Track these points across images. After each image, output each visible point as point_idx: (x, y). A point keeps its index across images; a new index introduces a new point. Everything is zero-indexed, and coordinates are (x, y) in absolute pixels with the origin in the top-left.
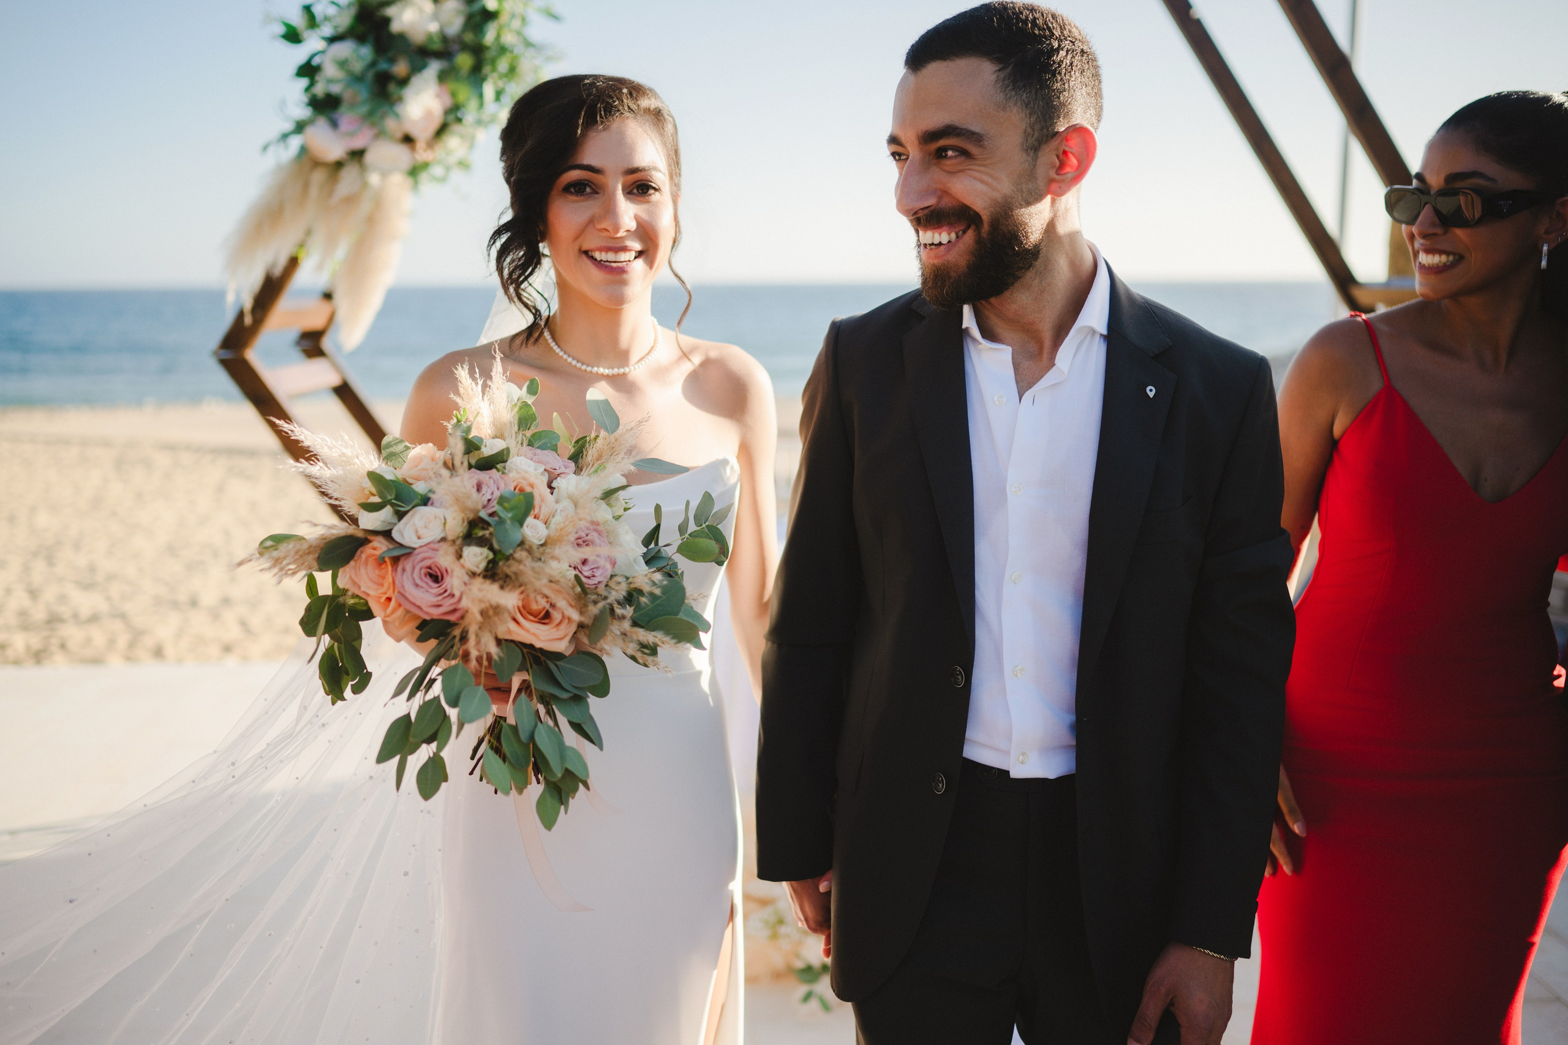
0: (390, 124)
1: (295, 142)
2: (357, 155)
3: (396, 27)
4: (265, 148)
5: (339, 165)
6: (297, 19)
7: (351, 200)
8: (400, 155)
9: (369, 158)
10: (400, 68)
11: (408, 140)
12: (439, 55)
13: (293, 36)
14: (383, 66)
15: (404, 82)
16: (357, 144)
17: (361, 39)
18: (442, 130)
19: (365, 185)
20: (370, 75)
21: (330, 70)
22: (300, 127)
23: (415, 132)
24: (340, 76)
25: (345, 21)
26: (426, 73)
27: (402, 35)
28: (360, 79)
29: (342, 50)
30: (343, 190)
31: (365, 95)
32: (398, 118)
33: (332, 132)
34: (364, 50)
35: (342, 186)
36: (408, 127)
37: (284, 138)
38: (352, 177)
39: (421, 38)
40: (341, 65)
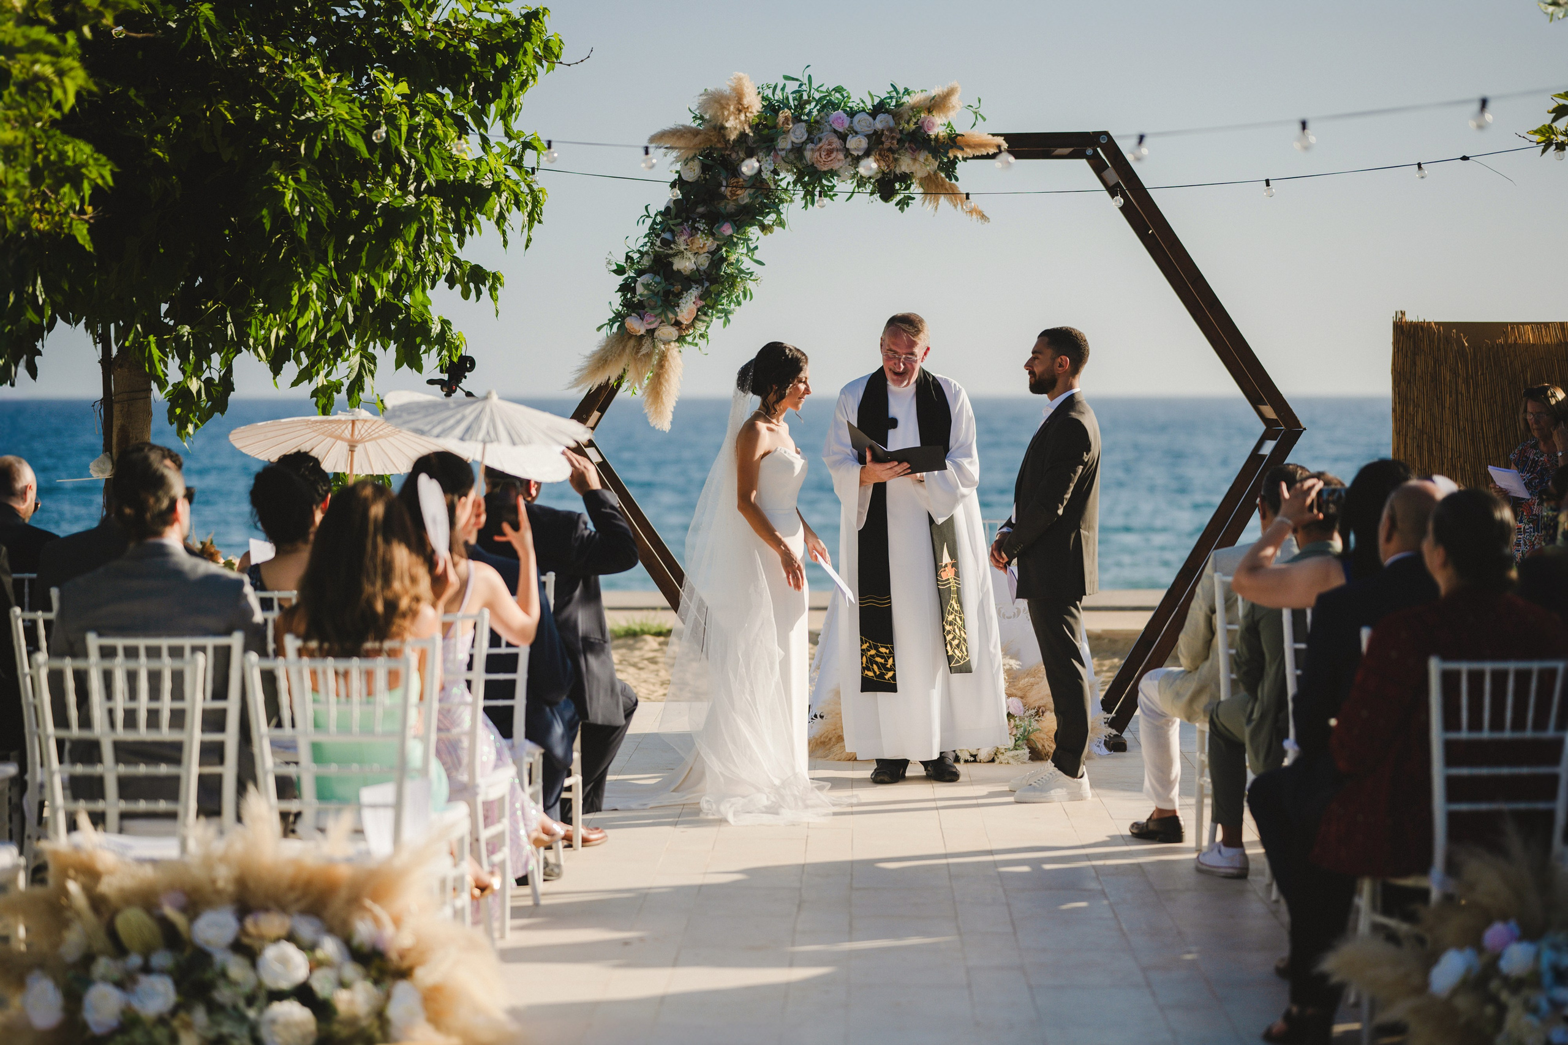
0: (670, 316)
1: (616, 325)
2: (651, 332)
3: (675, 267)
4: (599, 329)
5: (642, 337)
6: (622, 262)
7: (649, 355)
8: (673, 332)
9: (656, 334)
10: (678, 288)
11: (677, 324)
12: (696, 282)
13: (620, 271)
14: (669, 287)
15: (679, 295)
16: (652, 326)
17: (656, 273)
18: (695, 319)
19: (655, 347)
20: (661, 293)
21: (640, 289)
22: (619, 317)
23: (683, 321)
24: (646, 292)
25: (646, 262)
26: (691, 291)
27: (679, 271)
28: (656, 294)
29: (645, 278)
30: (644, 350)
31: (660, 303)
32: (676, 314)
33: (641, 321)
34: (658, 279)
35: (644, 348)
36: (679, 318)
37: (612, 322)
38: (648, 343)
39: (688, 273)
40: (646, 286)
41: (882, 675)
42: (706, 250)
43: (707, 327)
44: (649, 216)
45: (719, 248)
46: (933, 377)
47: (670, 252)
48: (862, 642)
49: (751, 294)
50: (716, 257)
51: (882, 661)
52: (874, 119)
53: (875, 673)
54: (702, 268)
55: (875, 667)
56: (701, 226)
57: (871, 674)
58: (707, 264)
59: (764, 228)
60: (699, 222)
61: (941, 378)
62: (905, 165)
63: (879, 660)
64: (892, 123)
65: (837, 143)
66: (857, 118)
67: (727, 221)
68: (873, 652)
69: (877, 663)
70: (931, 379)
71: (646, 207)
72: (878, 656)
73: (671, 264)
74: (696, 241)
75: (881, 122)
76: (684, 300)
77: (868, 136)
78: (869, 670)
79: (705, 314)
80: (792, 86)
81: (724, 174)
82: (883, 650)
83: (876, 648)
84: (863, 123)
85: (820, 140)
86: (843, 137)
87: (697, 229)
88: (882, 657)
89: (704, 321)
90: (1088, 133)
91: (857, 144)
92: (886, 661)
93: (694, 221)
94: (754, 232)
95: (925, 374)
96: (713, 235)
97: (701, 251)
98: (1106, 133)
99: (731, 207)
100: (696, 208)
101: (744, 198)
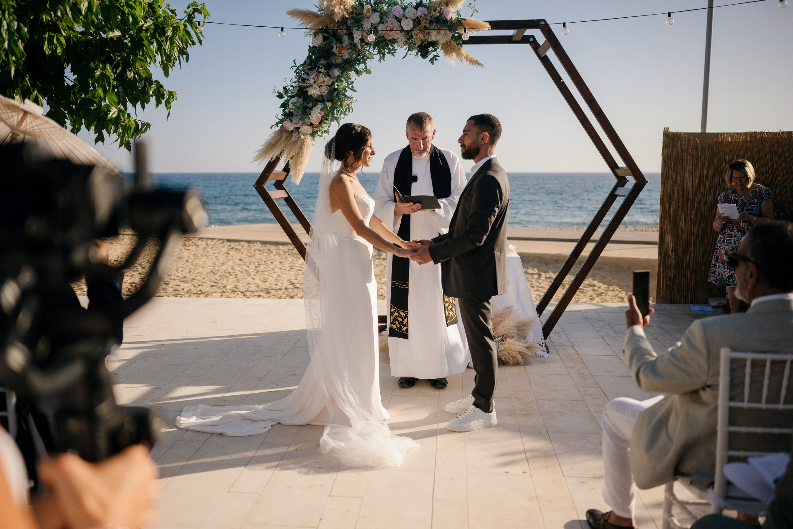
0: (307, 120)
1: (280, 125)
2: (297, 129)
3: (309, 94)
4: (271, 127)
5: (292, 131)
6: (281, 91)
7: (295, 142)
8: (309, 130)
9: (300, 130)
10: (310, 105)
11: (311, 124)
12: (320, 101)
13: (280, 96)
14: (306, 104)
15: (311, 109)
16: (298, 126)
17: (299, 97)
18: (321, 122)
19: (299, 137)
20: (302, 107)
21: (291, 105)
22: (281, 121)
23: (314, 123)
24: (293, 107)
25: (295, 92)
26: (317, 106)
27: (311, 96)
28: (299, 108)
29: (294, 100)
30: (293, 139)
31: (300, 113)
32: (309, 119)
33: (291, 123)
34: (300, 100)
35: (293, 137)
36: (312, 121)
37: (277, 124)
38: (296, 135)
39: (316, 97)
40: (294, 104)
41: (400, 328)
42: (326, 84)
43: (329, 127)
44: (296, 66)
45: (333, 83)
46: (440, 151)
47: (306, 85)
48: (391, 308)
49: (352, 109)
50: (332, 88)
51: (401, 320)
52: (417, 10)
53: (397, 326)
54: (324, 94)
55: (397, 323)
56: (322, 70)
57: (394, 327)
58: (327, 92)
59: (358, 72)
60: (321, 68)
61: (444, 151)
62: (434, 36)
63: (399, 319)
64: (426, 12)
65: (396, 22)
66: (407, 10)
67: (336, 68)
68: (396, 314)
69: (398, 321)
70: (438, 152)
71: (294, 61)
72: (399, 317)
73: (307, 92)
74: (319, 79)
75: (421, 11)
76: (313, 111)
77: (414, 20)
78: (394, 324)
79: (327, 119)
81: (334, 41)
82: (402, 313)
83: (398, 312)
84: (411, 13)
85: (387, 22)
86: (399, 21)
87: (320, 72)
88: (401, 318)
89: (327, 123)
90: (534, 20)
91: (407, 25)
92: (403, 320)
93: (319, 68)
94: (352, 74)
95: (434, 149)
96: (329, 75)
97: (323, 85)
98: (544, 20)
99: (339, 61)
100: (319, 61)
101: (346, 55)
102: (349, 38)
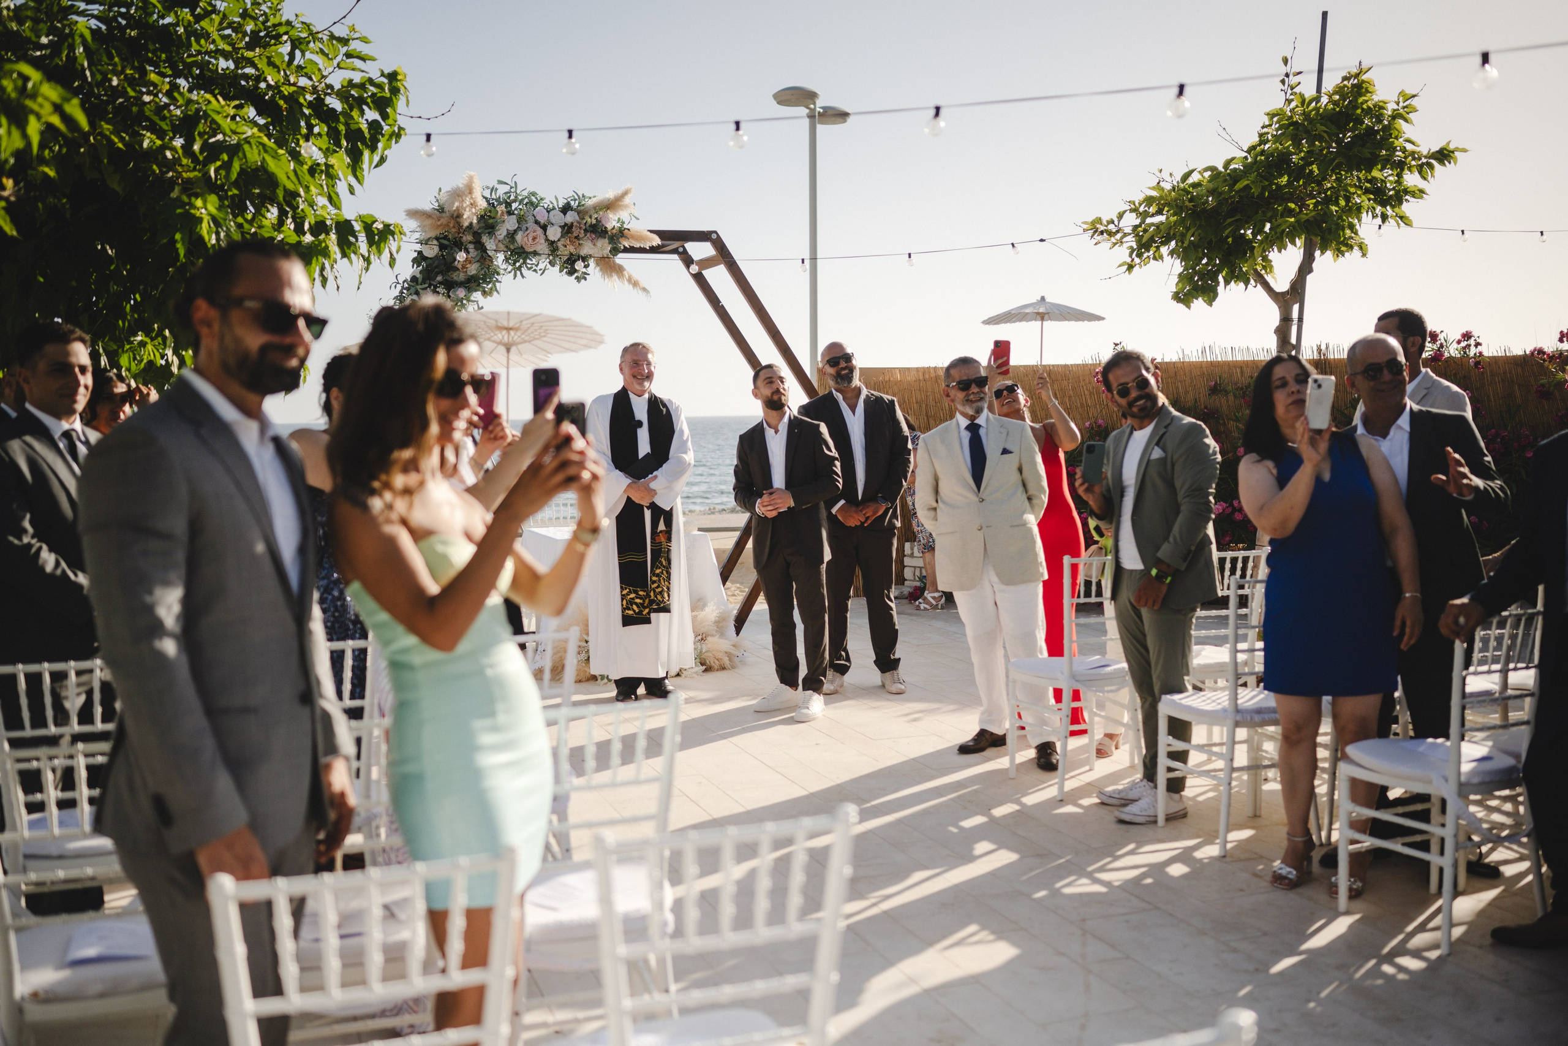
41: (640, 612)
44: (398, 284)
48: (622, 589)
51: (641, 601)
52: (565, 214)
53: (634, 611)
55: (635, 607)
56: (441, 289)
57: (631, 612)
59: (484, 293)
60: (439, 286)
62: (587, 248)
63: (638, 601)
64: (577, 218)
65: (540, 231)
66: (552, 213)
67: (460, 287)
68: (633, 596)
69: (636, 604)
72: (637, 598)
75: (571, 217)
77: (562, 227)
78: (628, 609)
80: (506, 188)
81: (458, 251)
82: (641, 593)
83: (636, 592)
84: (558, 218)
85: (527, 229)
86: (544, 228)
88: (641, 599)
90: (703, 231)
91: (554, 233)
92: (644, 601)
93: (435, 287)
94: (477, 295)
96: (449, 297)
98: (715, 232)
99: (462, 277)
100: (437, 277)
101: (473, 269)
102: (476, 249)
